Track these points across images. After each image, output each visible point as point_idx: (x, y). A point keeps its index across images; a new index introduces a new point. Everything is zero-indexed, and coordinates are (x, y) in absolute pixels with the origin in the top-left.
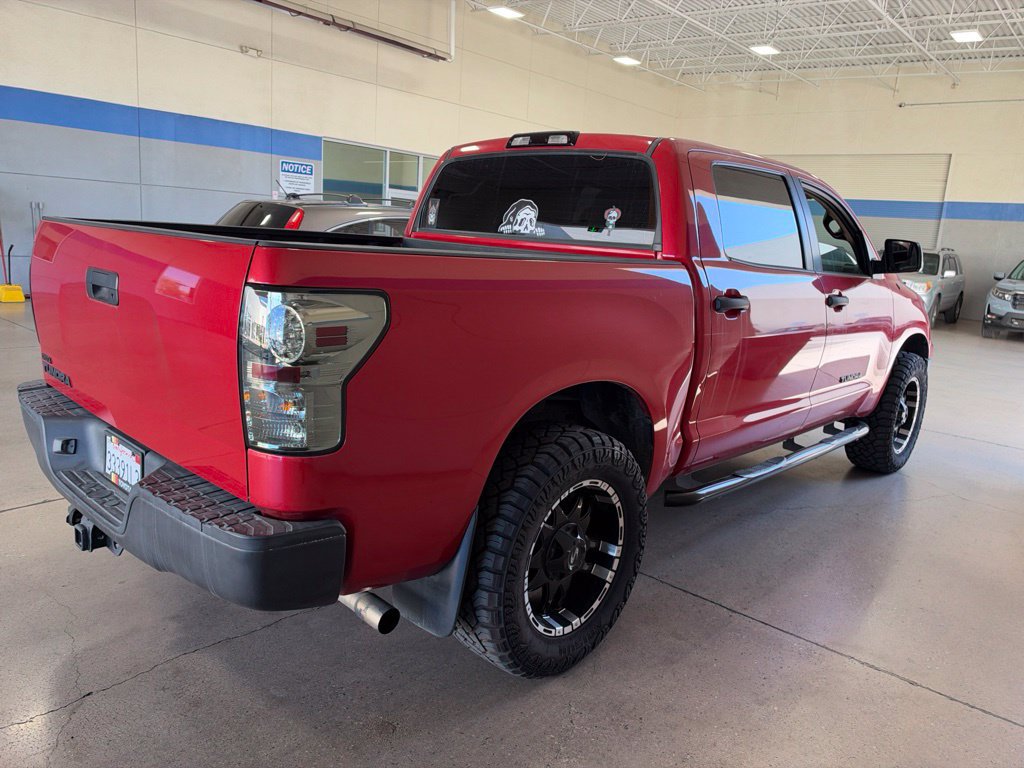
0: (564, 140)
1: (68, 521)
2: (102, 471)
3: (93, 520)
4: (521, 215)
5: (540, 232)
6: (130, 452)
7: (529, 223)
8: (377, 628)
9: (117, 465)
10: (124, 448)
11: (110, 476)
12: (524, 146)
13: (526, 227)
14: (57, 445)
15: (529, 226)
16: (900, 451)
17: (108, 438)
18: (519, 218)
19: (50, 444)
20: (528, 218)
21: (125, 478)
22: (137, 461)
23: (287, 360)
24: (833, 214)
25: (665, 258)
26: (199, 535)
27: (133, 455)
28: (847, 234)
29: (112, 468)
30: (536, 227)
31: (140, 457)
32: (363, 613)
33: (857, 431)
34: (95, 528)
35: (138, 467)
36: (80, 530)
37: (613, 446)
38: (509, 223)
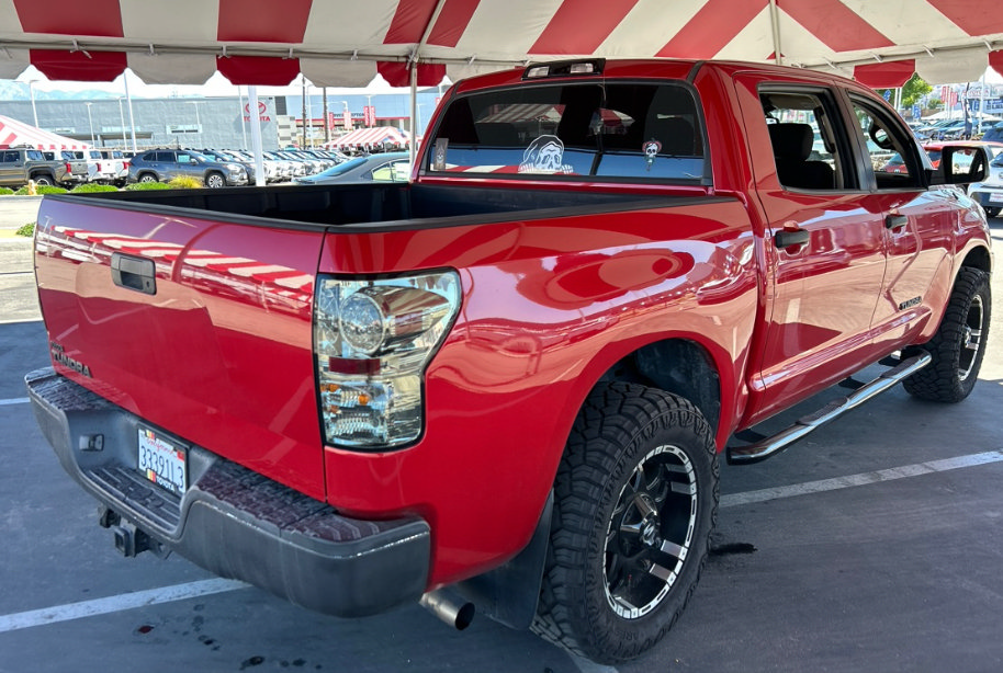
0: (590, 68)
1: (101, 524)
2: (134, 466)
3: (135, 522)
4: (544, 152)
5: (568, 170)
6: (171, 448)
7: (553, 160)
8: (454, 624)
9: (154, 460)
10: (162, 443)
11: (146, 473)
12: (544, 77)
13: (551, 165)
14: (83, 442)
15: (554, 164)
16: (965, 377)
17: (141, 432)
18: (542, 155)
19: (75, 441)
20: (553, 154)
21: (164, 475)
22: (180, 456)
23: (365, 351)
24: (880, 123)
25: (716, 193)
26: (277, 542)
27: (175, 450)
28: (896, 143)
29: (148, 463)
30: (563, 164)
31: (183, 453)
32: (435, 608)
33: (920, 361)
34: (138, 530)
35: (182, 464)
36: (122, 534)
37: (678, 405)
38: (530, 161)
